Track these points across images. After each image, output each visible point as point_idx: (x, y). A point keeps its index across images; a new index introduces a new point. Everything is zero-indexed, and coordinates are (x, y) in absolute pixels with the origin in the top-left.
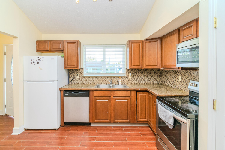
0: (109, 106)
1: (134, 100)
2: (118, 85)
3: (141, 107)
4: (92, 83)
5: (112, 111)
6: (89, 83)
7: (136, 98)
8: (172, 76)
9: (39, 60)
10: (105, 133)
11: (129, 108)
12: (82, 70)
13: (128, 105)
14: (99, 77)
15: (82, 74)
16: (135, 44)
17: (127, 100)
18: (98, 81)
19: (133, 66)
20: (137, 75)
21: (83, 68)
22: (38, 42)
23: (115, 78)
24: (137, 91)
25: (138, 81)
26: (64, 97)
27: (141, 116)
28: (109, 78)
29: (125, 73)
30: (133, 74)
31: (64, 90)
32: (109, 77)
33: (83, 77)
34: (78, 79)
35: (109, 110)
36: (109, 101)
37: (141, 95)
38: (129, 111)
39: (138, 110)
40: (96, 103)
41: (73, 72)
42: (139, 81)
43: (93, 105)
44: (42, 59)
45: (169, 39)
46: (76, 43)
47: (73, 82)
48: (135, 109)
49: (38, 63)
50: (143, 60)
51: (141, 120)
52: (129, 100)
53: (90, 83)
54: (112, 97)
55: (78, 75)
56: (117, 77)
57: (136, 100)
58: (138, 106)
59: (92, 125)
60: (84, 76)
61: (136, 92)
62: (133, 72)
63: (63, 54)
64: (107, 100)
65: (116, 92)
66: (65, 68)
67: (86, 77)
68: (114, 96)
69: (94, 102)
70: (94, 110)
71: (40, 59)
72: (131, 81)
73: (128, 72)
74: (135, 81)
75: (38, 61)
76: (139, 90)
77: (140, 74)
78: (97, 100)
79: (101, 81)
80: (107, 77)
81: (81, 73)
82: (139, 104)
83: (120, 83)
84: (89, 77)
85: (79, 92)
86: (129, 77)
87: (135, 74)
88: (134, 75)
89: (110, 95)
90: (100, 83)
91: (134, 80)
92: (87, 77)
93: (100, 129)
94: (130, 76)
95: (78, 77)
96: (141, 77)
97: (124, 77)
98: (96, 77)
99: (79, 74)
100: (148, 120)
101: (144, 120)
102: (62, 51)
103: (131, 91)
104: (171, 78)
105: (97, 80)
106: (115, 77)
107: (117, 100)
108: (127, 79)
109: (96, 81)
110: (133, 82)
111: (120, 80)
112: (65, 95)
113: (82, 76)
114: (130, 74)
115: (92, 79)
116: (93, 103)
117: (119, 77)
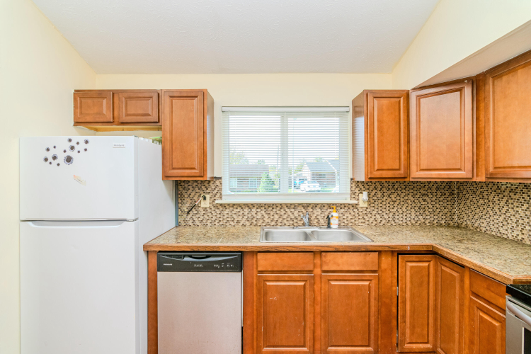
0: (308, 302)
1: (388, 281)
2: (329, 230)
3: (412, 305)
4: (248, 223)
5: (318, 320)
6: (238, 222)
7: (396, 274)
8: (510, 201)
9: (72, 148)
11: (373, 309)
12: (217, 182)
13: (369, 298)
14: (269, 205)
15: (218, 195)
17: (367, 283)
18: (266, 216)
19: (378, 170)
20: (384, 199)
21: (220, 178)
22: (80, 96)
23: (317, 208)
24: (399, 253)
25: (386, 216)
26: (158, 273)
27: (412, 333)
28: (300, 208)
29: (349, 191)
30: (371, 196)
31: (158, 249)
32: (299, 204)
33: (221, 205)
34: (205, 209)
35: (309, 317)
36: (308, 286)
37: (412, 267)
38: (373, 320)
39: (404, 316)
40: (263, 292)
41: (191, 189)
42: (391, 215)
43: (255, 299)
44: (82, 146)
46: (200, 97)
47: (191, 221)
48: (394, 310)
49: (69, 159)
50: (409, 151)
51: (414, 346)
52: (374, 282)
53: (241, 224)
54: (318, 271)
55: (205, 198)
56: (323, 205)
57: (396, 280)
58: (404, 302)
60: (225, 201)
61: (396, 254)
62: (371, 189)
63: (157, 135)
64: (302, 283)
65: (330, 256)
66: (166, 177)
67: (229, 205)
68: (325, 268)
69: (259, 291)
70: (258, 315)
71: (77, 148)
72: (365, 217)
73: (357, 190)
74: (378, 216)
75: (69, 153)
77: (393, 196)
78: (268, 283)
79: (276, 217)
80: (294, 204)
81: (216, 191)
82: (408, 295)
83: (334, 222)
84: (239, 205)
85: (208, 257)
86: (362, 204)
87: (379, 195)
88: (375, 198)
89: (310, 268)
90: (273, 223)
91: (374, 213)
92: (234, 205)
94: (364, 201)
95: (205, 204)
96: (396, 205)
97: (345, 205)
98: (260, 205)
99: (208, 196)
100: (435, 346)
101: (421, 346)
102: (156, 124)
103: (380, 252)
104: (506, 208)
105: (263, 212)
106: (316, 205)
107: (333, 283)
108: (355, 210)
109: (259, 216)
110: (371, 220)
111: (335, 214)
112: (161, 268)
113: (216, 202)
114: (364, 196)
115: (247, 210)
116: (255, 291)
117: (330, 206)
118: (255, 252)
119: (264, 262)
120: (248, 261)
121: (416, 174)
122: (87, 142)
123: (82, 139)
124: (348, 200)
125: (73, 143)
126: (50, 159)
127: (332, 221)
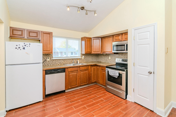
0: (77, 77)
1: (90, 71)
2: (77, 64)
3: (93, 74)
5: (79, 80)
7: (91, 69)
8: (105, 57)
11: (88, 76)
13: (87, 74)
14: (64, 59)
15: (52, 57)
16: (88, 39)
17: (87, 72)
18: (64, 62)
19: (87, 52)
20: (86, 57)
27: (93, 79)
28: (71, 60)
29: (80, 56)
31: (46, 69)
33: (53, 60)
34: (48, 61)
35: (77, 79)
37: (93, 68)
38: (88, 78)
39: (92, 76)
41: (44, 56)
42: (88, 60)
43: (67, 78)
45: (107, 39)
46: (51, 34)
47: (44, 64)
50: (91, 48)
51: (93, 81)
54: (79, 70)
55: (48, 58)
56: (76, 59)
58: (92, 74)
59: (66, 91)
60: (54, 59)
61: (91, 66)
64: (76, 73)
67: (55, 60)
68: (80, 70)
70: (68, 81)
74: (85, 61)
77: (88, 57)
78: (70, 74)
79: (66, 62)
82: (93, 73)
84: (57, 60)
85: (58, 70)
86: (83, 58)
93: (73, 92)
98: (62, 59)
99: (49, 58)
100: (96, 80)
101: (94, 81)
106: (74, 59)
107: (81, 72)
108: (82, 60)
109: (62, 62)
111: (78, 61)
112: (46, 74)
113: (51, 59)
114: (83, 57)
115: (59, 61)
116: (67, 76)
117: (77, 59)
118: (68, 68)
119: (69, 70)
120: (66, 70)
121: (93, 52)
122: (30, 44)
123: (28, 43)
124: (80, 58)
125: (26, 44)
126: (18, 48)
127: (78, 62)
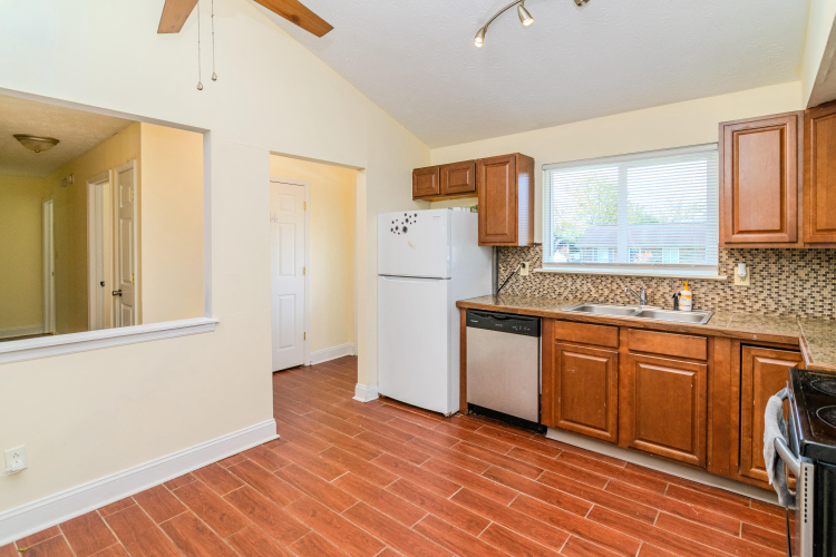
0: (611, 382)
1: (725, 378)
2: (676, 312)
4: (571, 297)
5: (624, 405)
6: (560, 294)
7: (738, 371)
9: (407, 220)
10: (581, 472)
11: (697, 407)
12: (537, 249)
13: (693, 398)
14: (598, 276)
15: (539, 262)
17: (691, 374)
18: (594, 290)
20: (783, 276)
21: (540, 244)
23: (665, 284)
24: (745, 343)
25: (786, 302)
26: (468, 329)
28: (639, 282)
29: (717, 263)
30: (757, 270)
31: (467, 307)
32: (638, 278)
33: (541, 273)
34: (524, 278)
36: (610, 364)
37: (764, 365)
38: (698, 422)
39: (750, 429)
40: (561, 361)
41: (510, 256)
42: (797, 301)
43: (553, 369)
44: (413, 218)
46: (512, 162)
47: (511, 289)
48: (735, 418)
49: (405, 229)
53: (562, 297)
54: (624, 349)
55: (524, 266)
56: (674, 280)
57: (738, 379)
58: (752, 410)
60: (545, 269)
62: (757, 260)
63: (474, 202)
64: (605, 360)
65: (650, 335)
66: (481, 243)
67: (550, 274)
68: (633, 347)
69: (556, 359)
70: (556, 385)
71: (410, 220)
72: (746, 301)
73: (731, 262)
74: (769, 300)
75: (405, 224)
76: (755, 337)
77: (802, 273)
78: (566, 354)
79: (606, 292)
80: (630, 277)
81: (535, 260)
83: (685, 302)
84: (561, 275)
86: (739, 282)
87: (774, 269)
88: (764, 273)
90: (602, 299)
91: (762, 296)
92: (555, 274)
93: (573, 457)
94: (743, 279)
95: (524, 272)
96: (808, 285)
97: (708, 281)
99: (527, 264)
102: (473, 192)
103: (712, 338)
105: (589, 285)
106: (663, 279)
107: (642, 366)
108: (728, 290)
109: (585, 289)
110: (757, 306)
111: (686, 293)
112: (469, 324)
113: (535, 270)
114: (741, 270)
115: (570, 280)
116: (553, 360)
117: (683, 281)
118: (554, 319)
122: (415, 216)
124: (713, 274)
126: (394, 230)
127: (681, 302)
